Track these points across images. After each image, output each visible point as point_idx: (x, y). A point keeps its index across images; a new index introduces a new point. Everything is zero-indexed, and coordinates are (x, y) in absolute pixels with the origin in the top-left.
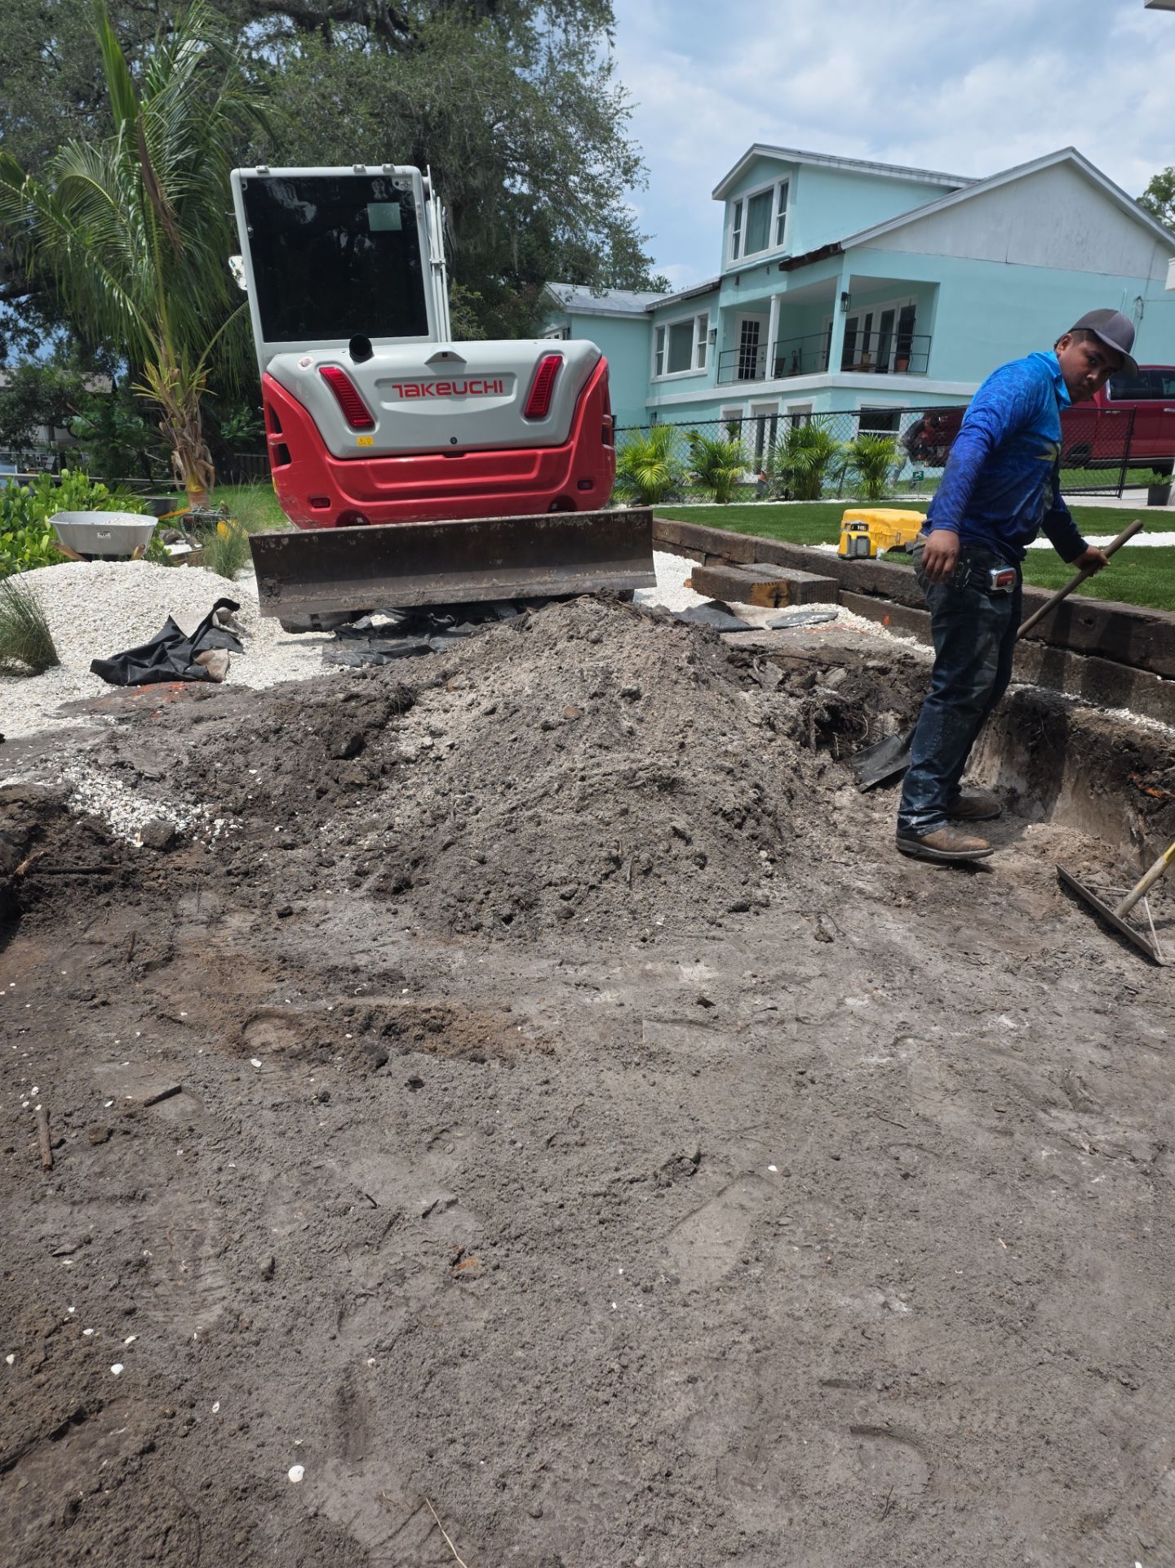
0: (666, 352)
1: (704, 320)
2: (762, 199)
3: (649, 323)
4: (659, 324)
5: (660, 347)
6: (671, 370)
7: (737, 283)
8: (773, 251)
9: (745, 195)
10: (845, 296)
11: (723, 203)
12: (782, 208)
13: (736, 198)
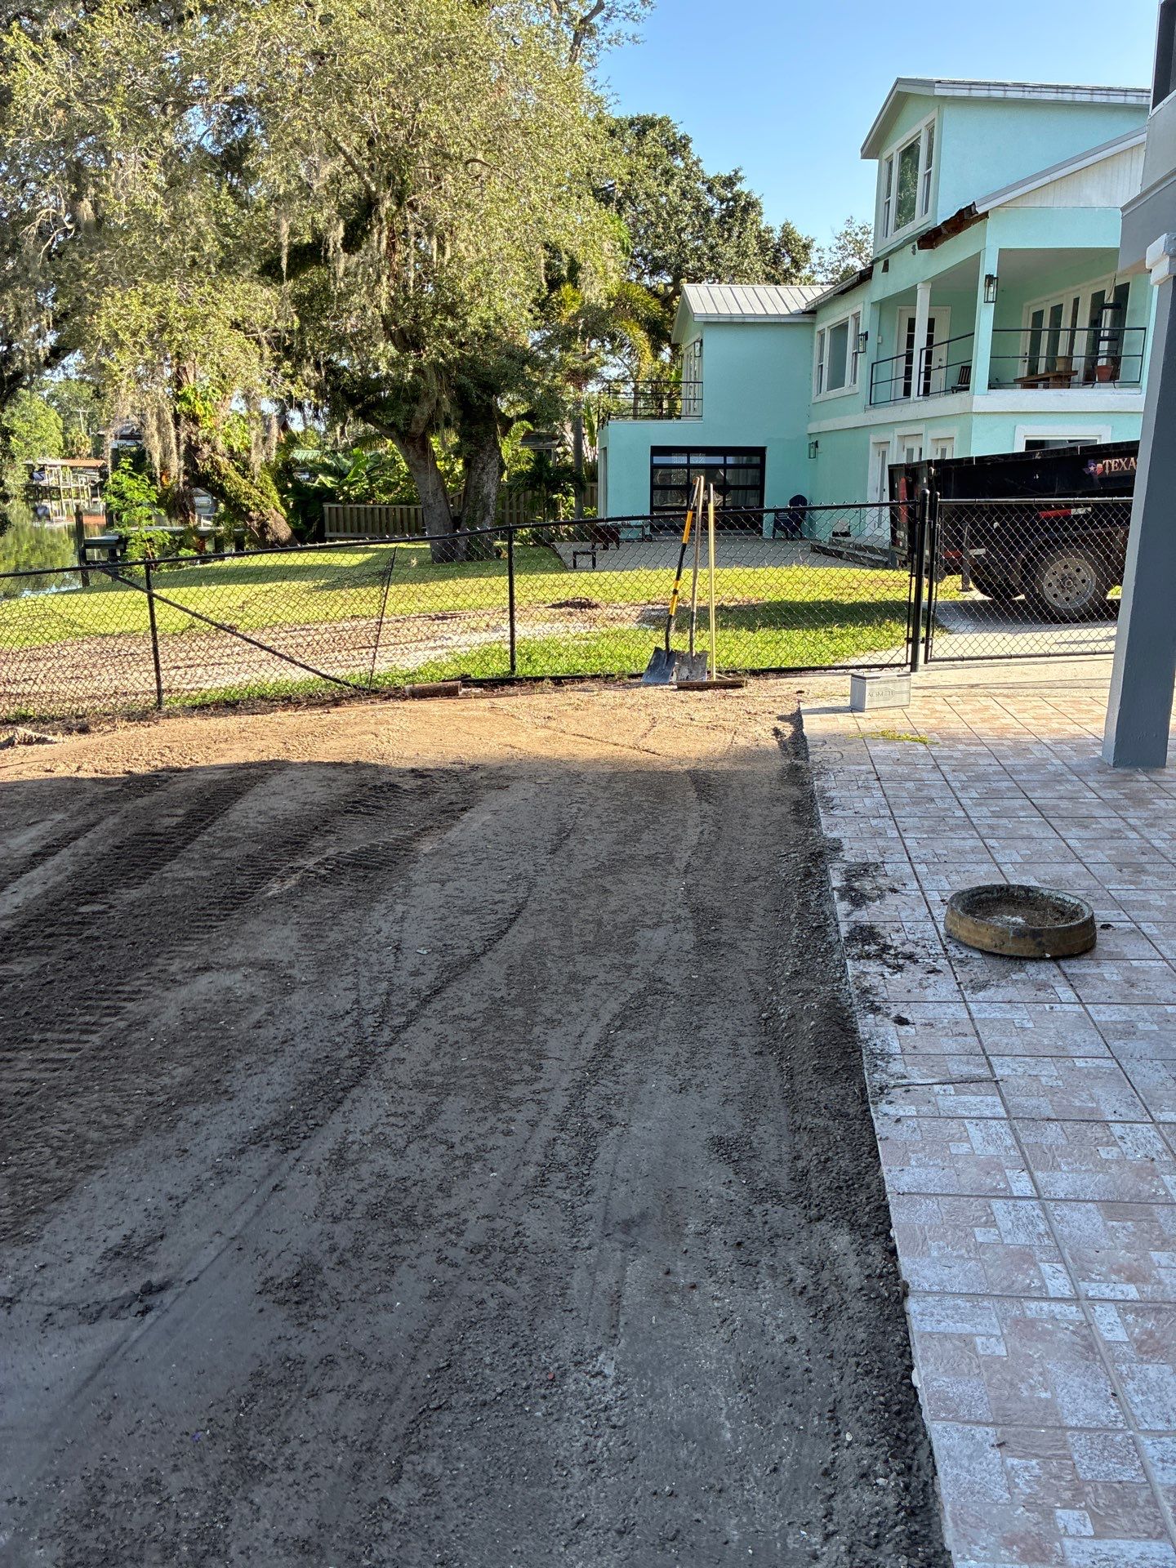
0: (826, 363)
1: (856, 317)
2: (910, 152)
3: (813, 324)
4: (819, 327)
5: (821, 360)
6: (831, 387)
7: (886, 269)
8: (921, 222)
9: (894, 148)
10: (990, 278)
11: (877, 161)
12: (929, 165)
13: (885, 155)
